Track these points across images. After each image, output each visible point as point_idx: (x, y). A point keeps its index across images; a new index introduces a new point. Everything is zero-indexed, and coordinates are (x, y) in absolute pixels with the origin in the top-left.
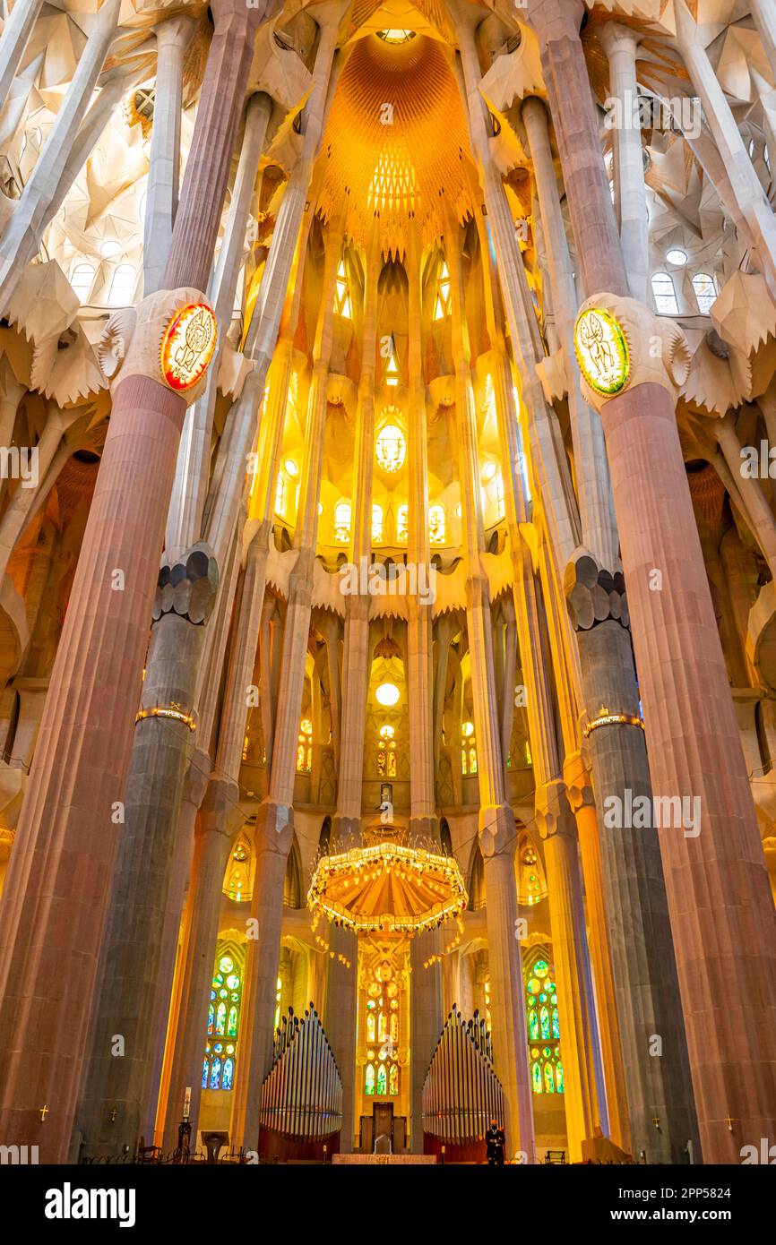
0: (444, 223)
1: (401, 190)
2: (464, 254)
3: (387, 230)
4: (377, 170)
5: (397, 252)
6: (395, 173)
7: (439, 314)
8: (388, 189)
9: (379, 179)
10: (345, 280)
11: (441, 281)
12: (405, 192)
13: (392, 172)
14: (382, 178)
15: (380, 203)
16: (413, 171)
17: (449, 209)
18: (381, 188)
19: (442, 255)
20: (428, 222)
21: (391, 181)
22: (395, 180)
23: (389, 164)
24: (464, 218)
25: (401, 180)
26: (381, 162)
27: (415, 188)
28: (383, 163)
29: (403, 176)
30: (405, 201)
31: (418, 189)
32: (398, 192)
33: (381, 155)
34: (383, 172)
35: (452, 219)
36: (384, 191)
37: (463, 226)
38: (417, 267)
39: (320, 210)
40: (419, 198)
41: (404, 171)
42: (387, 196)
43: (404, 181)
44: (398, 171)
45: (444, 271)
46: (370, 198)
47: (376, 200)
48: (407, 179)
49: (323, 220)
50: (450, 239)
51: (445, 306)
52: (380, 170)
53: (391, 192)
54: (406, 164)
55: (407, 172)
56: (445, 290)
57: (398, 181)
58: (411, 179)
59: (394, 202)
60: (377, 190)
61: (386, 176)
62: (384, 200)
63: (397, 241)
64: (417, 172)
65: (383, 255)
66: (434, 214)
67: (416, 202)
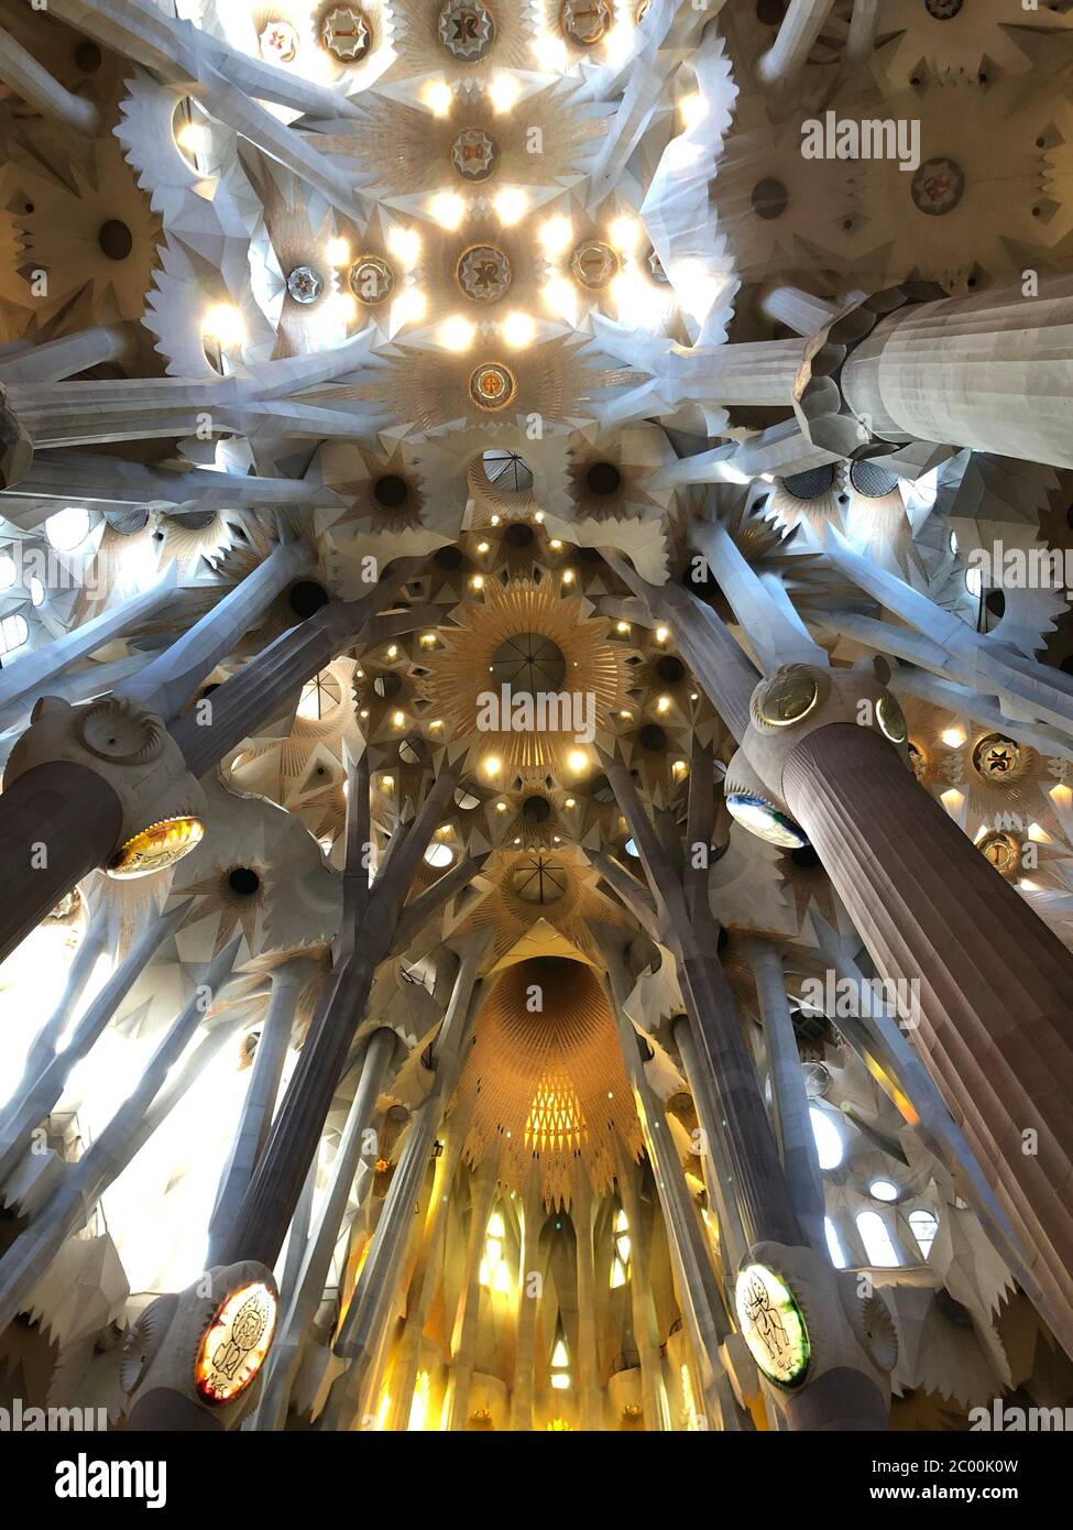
0: (616, 1161)
1: (564, 1124)
2: (642, 1197)
3: (549, 1173)
4: (535, 1103)
5: (562, 1200)
6: (556, 1105)
7: (617, 1278)
8: (548, 1125)
9: (537, 1114)
10: (500, 1239)
11: (618, 1235)
12: (568, 1126)
13: (552, 1105)
14: (541, 1113)
15: (539, 1140)
16: (577, 1102)
17: (622, 1144)
18: (541, 1124)
19: (615, 1203)
20: (597, 1161)
21: (552, 1115)
22: (556, 1113)
23: (549, 1096)
24: (639, 1155)
25: (563, 1113)
26: (539, 1093)
27: (579, 1122)
28: (542, 1096)
29: (566, 1109)
30: (569, 1137)
31: (584, 1123)
32: (560, 1127)
33: (540, 1087)
34: (542, 1105)
35: (625, 1154)
36: (544, 1127)
37: (638, 1162)
38: (586, 1219)
39: (468, 1153)
40: (586, 1133)
41: (566, 1103)
42: (548, 1134)
43: (567, 1114)
44: (559, 1103)
45: (622, 1222)
46: (527, 1136)
47: (535, 1138)
48: (571, 1112)
49: (471, 1165)
50: (624, 1181)
51: (625, 1267)
52: (538, 1103)
53: (552, 1127)
54: (569, 1095)
55: (570, 1104)
56: (625, 1246)
57: (560, 1115)
58: (575, 1113)
59: (557, 1140)
60: (536, 1126)
61: (545, 1110)
62: (544, 1138)
63: (560, 1186)
64: (581, 1103)
65: (544, 1204)
66: (604, 1151)
67: (582, 1138)
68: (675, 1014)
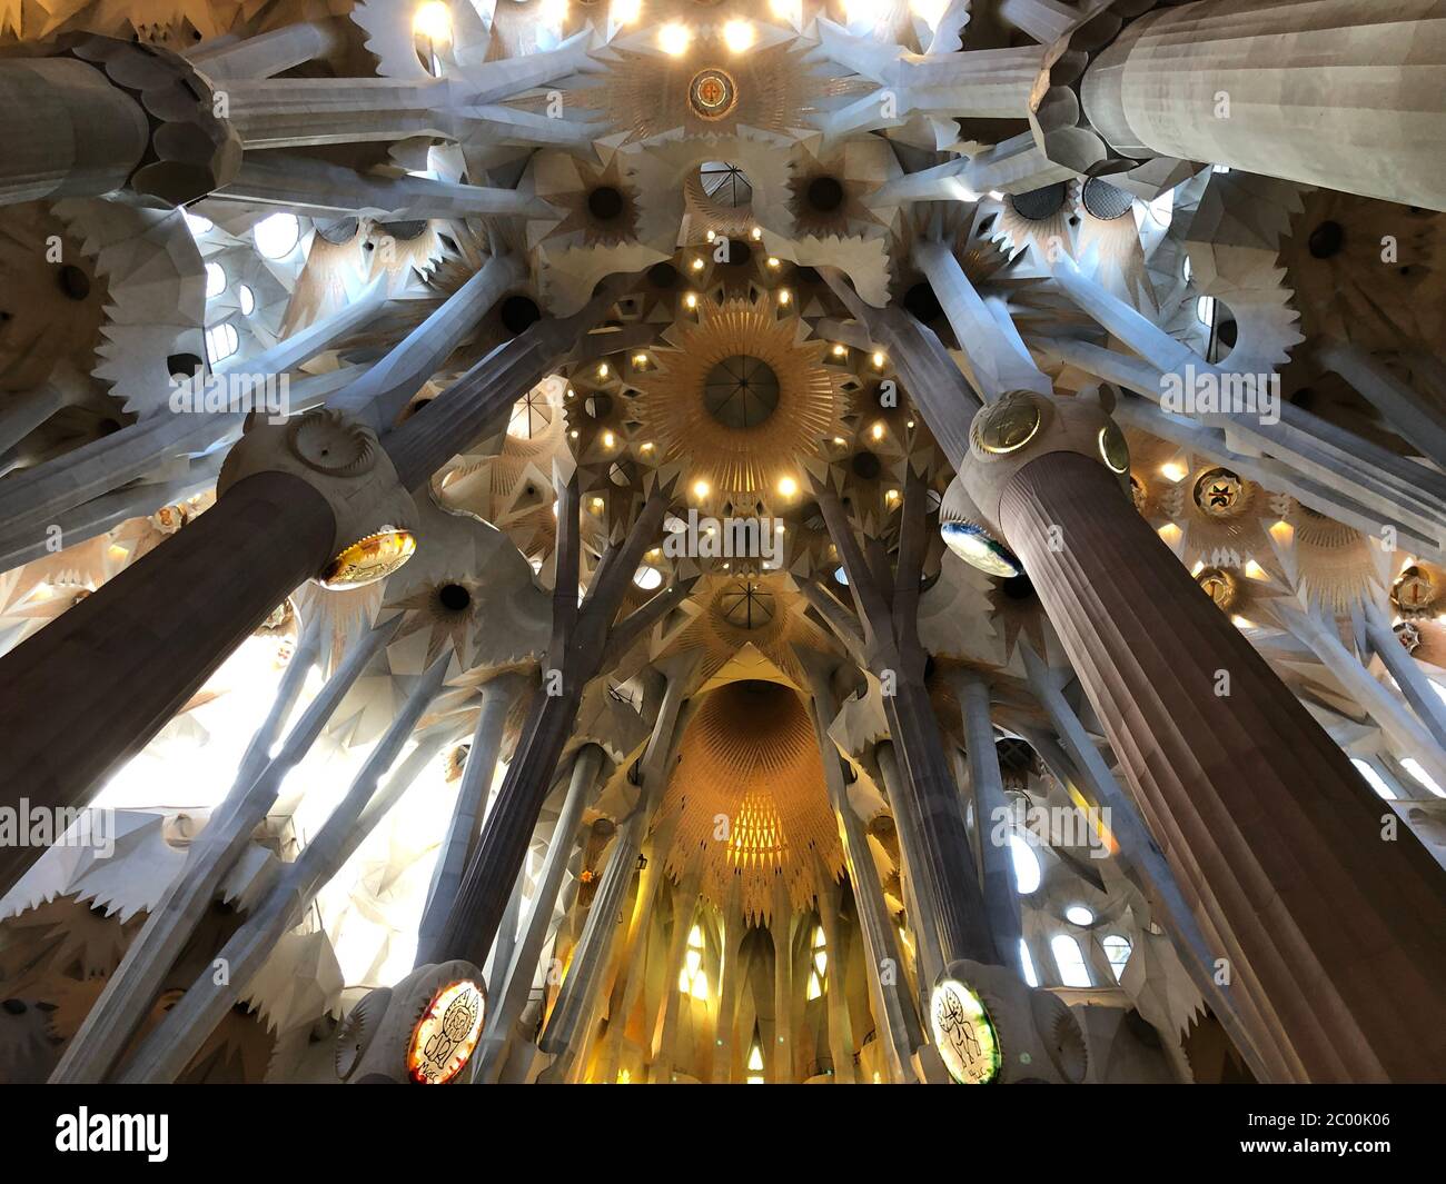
0: (816, 879)
1: (766, 843)
2: (841, 916)
3: (750, 889)
4: (738, 822)
5: (762, 915)
6: (759, 824)
7: (814, 990)
8: (751, 843)
9: (740, 832)
10: (699, 950)
11: (816, 950)
12: (770, 845)
13: (755, 824)
14: (744, 831)
15: (741, 857)
16: (779, 822)
17: (822, 862)
18: (743, 842)
19: (814, 919)
20: (798, 879)
21: (755, 834)
22: (758, 832)
23: (752, 815)
24: (839, 875)
25: (766, 832)
26: (742, 812)
27: (781, 841)
28: (746, 814)
29: (769, 828)
30: (771, 855)
31: (786, 842)
32: (762, 845)
33: (743, 806)
34: (745, 823)
35: (826, 874)
36: (747, 844)
37: (838, 882)
38: (785, 935)
39: (671, 868)
40: (787, 852)
41: (769, 822)
42: (750, 850)
43: (769, 833)
44: (762, 823)
45: (820, 938)
46: (729, 852)
47: (737, 854)
48: (773, 831)
49: (674, 878)
50: (823, 899)
51: (821, 981)
52: (741, 821)
53: (754, 845)
54: (771, 814)
55: (772, 823)
56: (821, 960)
57: (762, 834)
58: (777, 832)
59: (758, 857)
60: (739, 843)
61: (748, 828)
62: (746, 856)
63: (760, 902)
64: (783, 823)
65: (745, 919)
66: (804, 869)
67: (783, 856)
68: (879, 739)
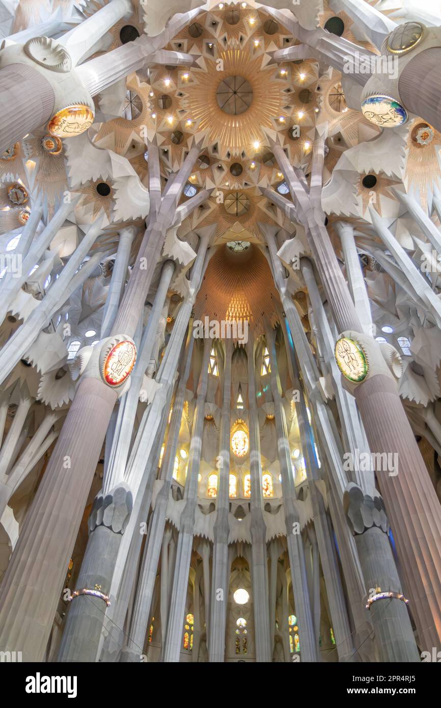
0: (265, 328)
1: (243, 314)
2: (276, 343)
4: (230, 305)
6: (239, 306)
7: (264, 372)
8: (236, 314)
9: (231, 310)
10: (214, 357)
11: (265, 357)
14: (233, 309)
16: (248, 305)
17: (267, 321)
18: (233, 313)
19: (265, 344)
20: (257, 328)
21: (238, 310)
22: (239, 310)
23: (236, 303)
24: (275, 326)
25: (242, 309)
26: (232, 302)
27: (249, 313)
29: (244, 308)
30: (245, 319)
31: (251, 313)
32: (241, 315)
33: (232, 299)
34: (233, 306)
35: (269, 326)
36: (234, 315)
37: (275, 329)
38: (251, 350)
40: (252, 317)
41: (244, 305)
42: (236, 317)
43: (244, 310)
44: (241, 306)
45: (266, 352)
46: (227, 318)
47: (230, 319)
50: (268, 336)
51: (267, 369)
52: (232, 305)
53: (238, 315)
54: (245, 302)
55: (245, 306)
56: (267, 361)
57: (241, 310)
58: (247, 309)
60: (231, 314)
61: (235, 308)
62: (234, 319)
64: (250, 306)
65: (234, 344)
66: (260, 324)
67: (250, 319)
68: (302, 256)
